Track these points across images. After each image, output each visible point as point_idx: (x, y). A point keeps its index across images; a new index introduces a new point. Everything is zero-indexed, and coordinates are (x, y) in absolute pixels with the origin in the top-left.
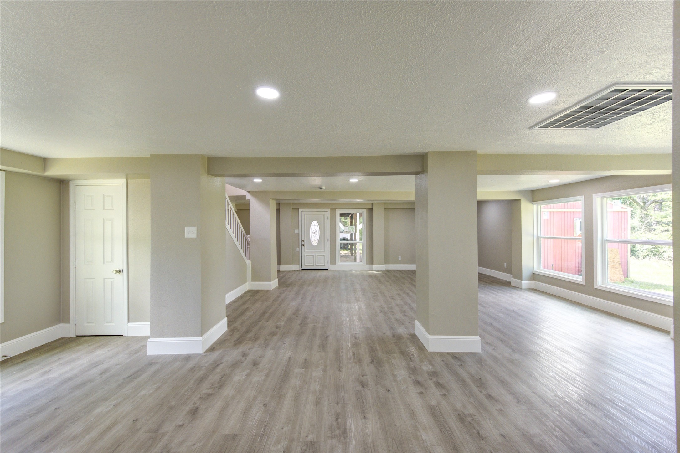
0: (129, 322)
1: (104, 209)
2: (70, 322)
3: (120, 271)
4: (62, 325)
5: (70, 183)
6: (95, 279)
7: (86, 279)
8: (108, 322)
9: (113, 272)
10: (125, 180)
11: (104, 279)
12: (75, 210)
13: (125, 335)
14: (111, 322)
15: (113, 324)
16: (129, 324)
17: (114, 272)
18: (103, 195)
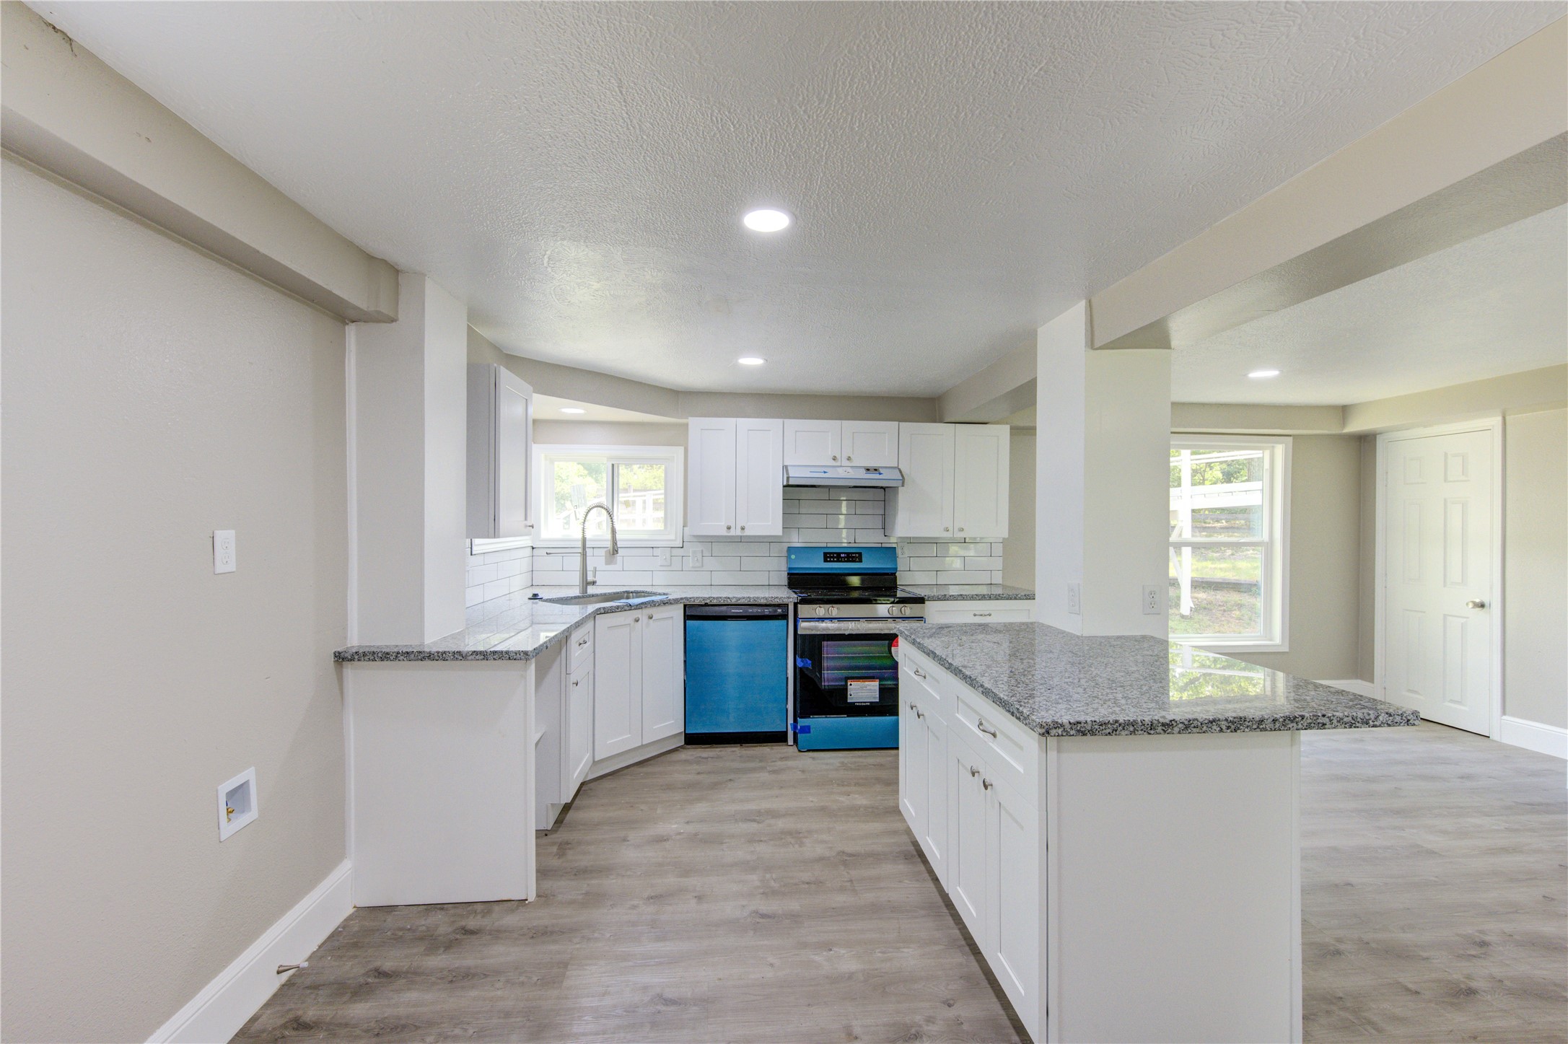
0: (1504, 713)
1: (1446, 480)
2: (1375, 681)
3: (1482, 606)
4: (1359, 681)
5: (1377, 439)
6: (1424, 612)
7: (1407, 610)
8: (1452, 701)
9: (1467, 604)
10: (1500, 419)
11: (1445, 616)
12: (1386, 486)
13: (1495, 736)
14: (1460, 703)
15: (1463, 708)
16: (1504, 717)
17: (1471, 605)
18: (1446, 454)
